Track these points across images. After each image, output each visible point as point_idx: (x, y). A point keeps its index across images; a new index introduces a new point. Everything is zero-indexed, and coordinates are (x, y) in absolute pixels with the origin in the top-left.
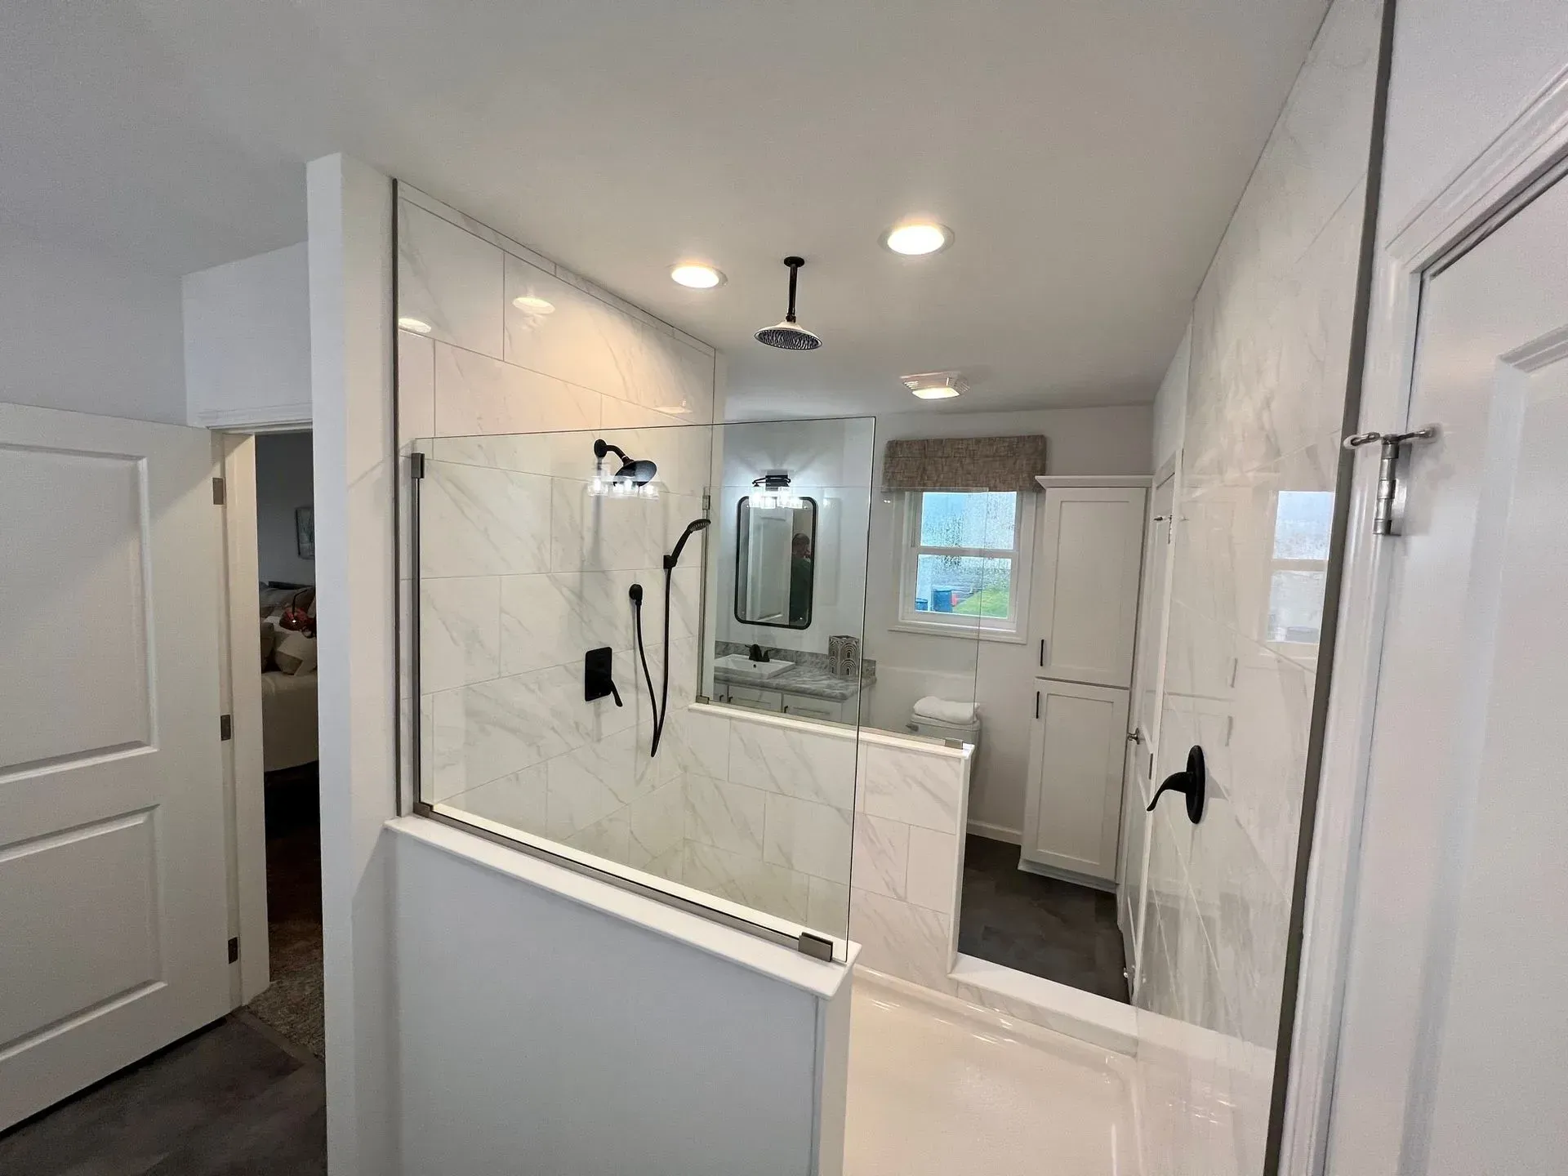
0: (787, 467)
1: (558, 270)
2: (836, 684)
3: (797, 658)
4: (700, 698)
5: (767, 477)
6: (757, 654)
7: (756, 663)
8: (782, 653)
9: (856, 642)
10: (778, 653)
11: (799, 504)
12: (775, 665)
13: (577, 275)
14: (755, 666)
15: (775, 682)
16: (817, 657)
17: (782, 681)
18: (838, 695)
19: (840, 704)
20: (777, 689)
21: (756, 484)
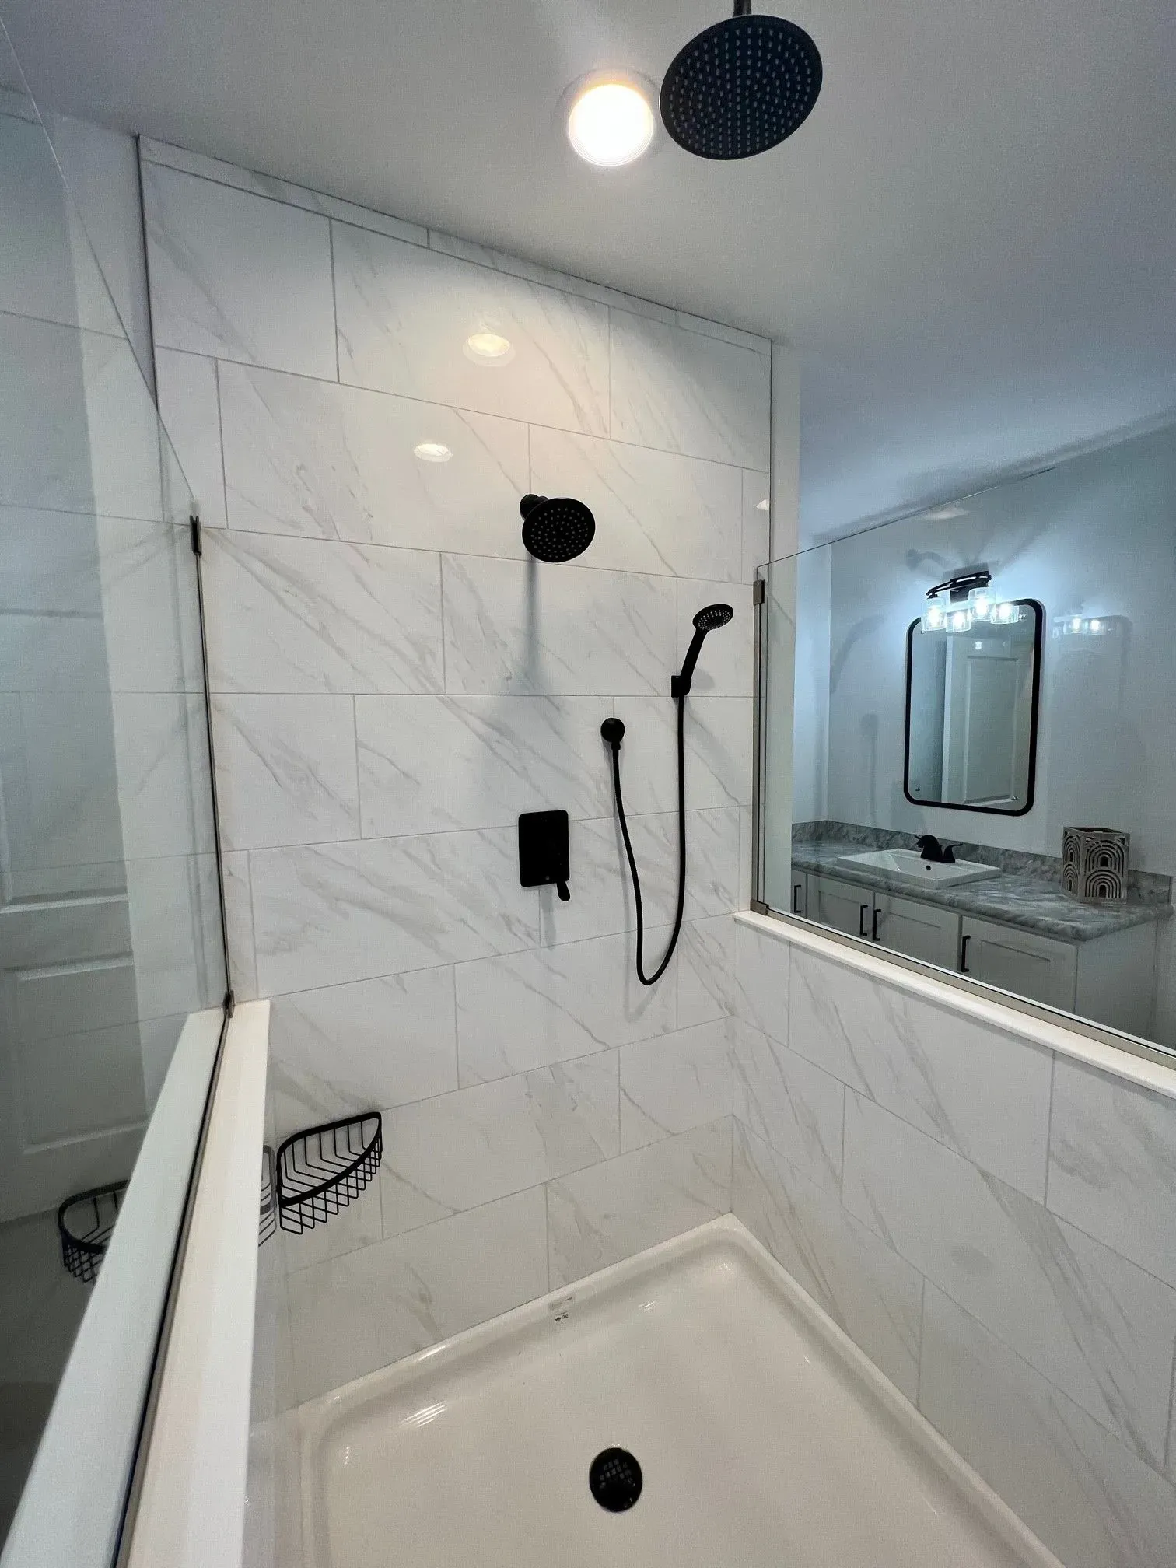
0: (985, 558)
1: (434, 236)
2: (1071, 910)
3: (1007, 862)
4: (759, 905)
5: (951, 581)
6: (933, 850)
7: (929, 863)
8: (980, 851)
9: (1123, 840)
10: (972, 852)
11: (1008, 614)
12: (963, 868)
13: (469, 241)
14: (928, 868)
15: (948, 895)
16: (1043, 863)
17: (963, 895)
18: (1069, 930)
19: (1072, 947)
20: (951, 905)
21: (933, 593)
